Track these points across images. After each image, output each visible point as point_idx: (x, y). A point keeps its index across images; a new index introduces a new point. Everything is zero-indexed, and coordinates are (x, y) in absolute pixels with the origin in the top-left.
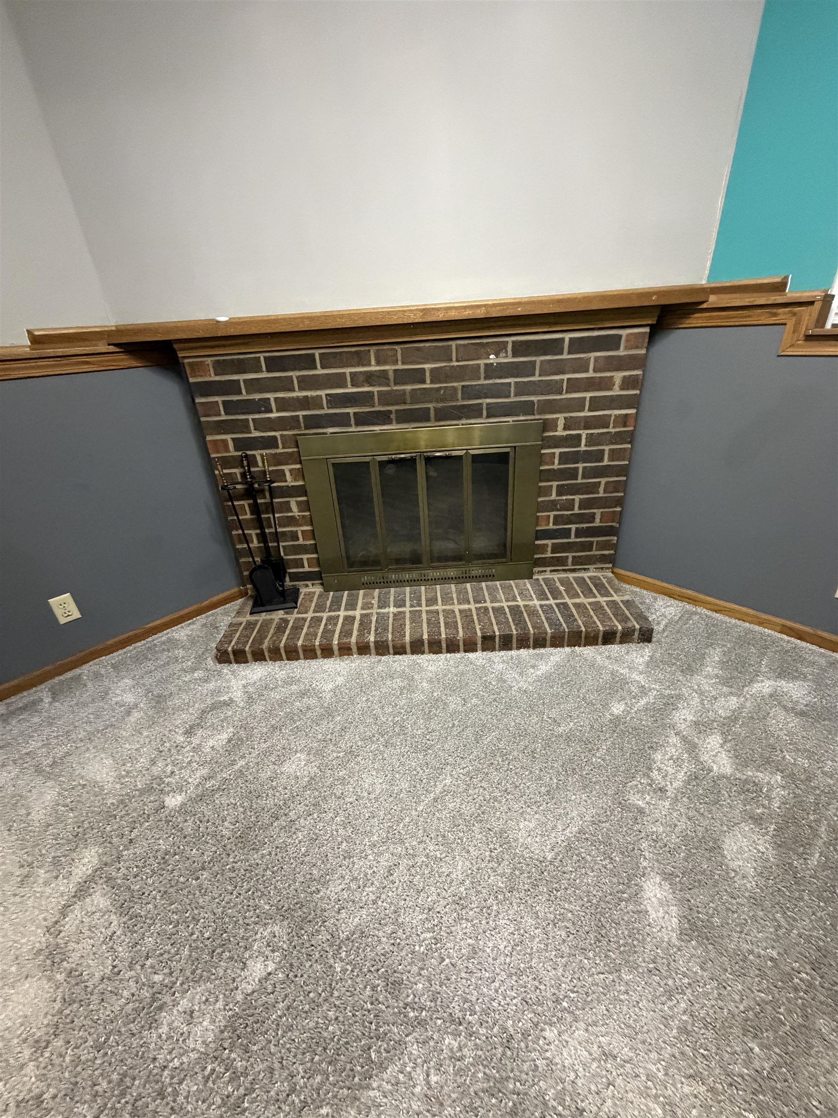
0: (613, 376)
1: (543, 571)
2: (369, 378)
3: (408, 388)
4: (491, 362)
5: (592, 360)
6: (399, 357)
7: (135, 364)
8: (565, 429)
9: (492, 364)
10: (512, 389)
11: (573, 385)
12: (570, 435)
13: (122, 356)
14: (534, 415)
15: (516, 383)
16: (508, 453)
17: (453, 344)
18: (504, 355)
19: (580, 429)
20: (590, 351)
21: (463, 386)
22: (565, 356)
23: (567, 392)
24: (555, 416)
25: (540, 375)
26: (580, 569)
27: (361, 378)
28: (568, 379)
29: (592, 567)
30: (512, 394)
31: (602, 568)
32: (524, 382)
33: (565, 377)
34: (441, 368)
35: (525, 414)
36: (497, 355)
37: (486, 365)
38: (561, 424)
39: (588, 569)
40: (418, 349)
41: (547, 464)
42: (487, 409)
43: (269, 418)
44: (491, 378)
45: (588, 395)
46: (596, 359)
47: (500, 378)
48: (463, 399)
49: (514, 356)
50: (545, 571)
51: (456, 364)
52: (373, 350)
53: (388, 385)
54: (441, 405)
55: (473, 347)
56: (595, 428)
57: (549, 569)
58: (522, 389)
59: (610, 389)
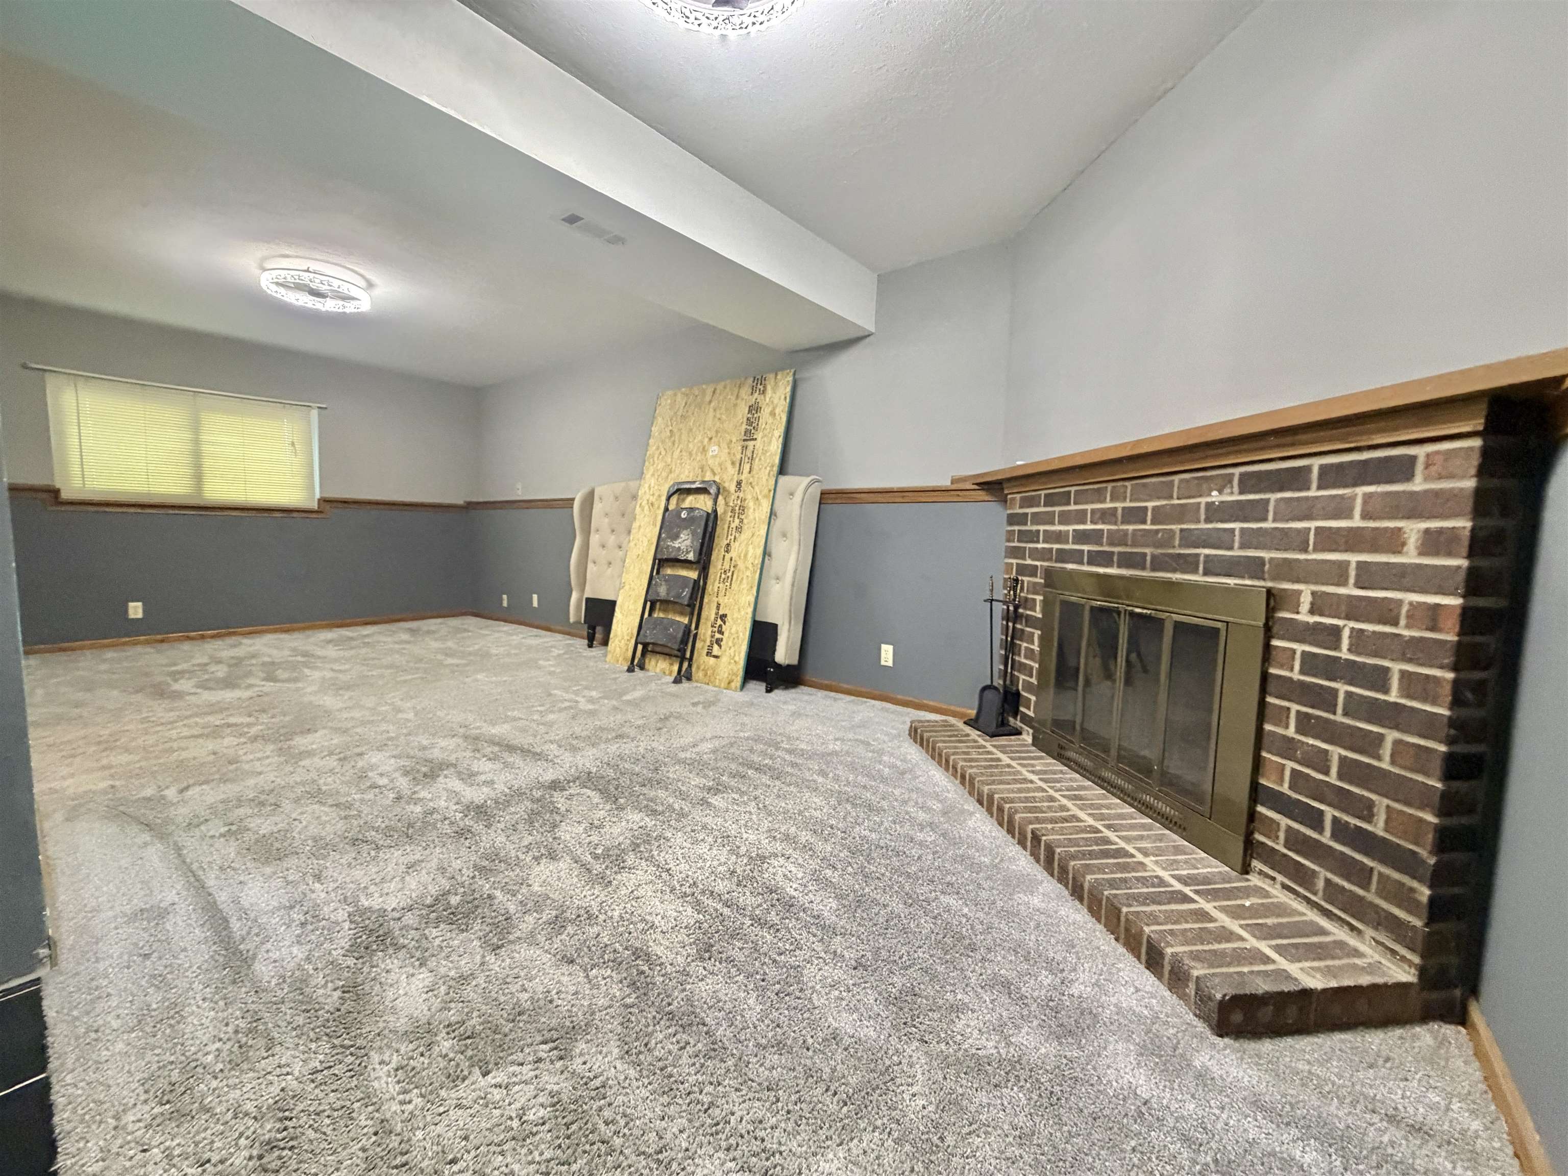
0: (1400, 529)
1: (1267, 876)
2: (1106, 516)
3: (1131, 527)
4: (1214, 499)
5: (1359, 502)
6: (1128, 495)
7: (987, 498)
8: (1312, 612)
9: (1213, 503)
10: (1237, 538)
11: (1328, 540)
12: (1321, 623)
13: (980, 493)
14: (1264, 580)
15: (1242, 530)
16: (1217, 630)
17: (1176, 478)
18: (1229, 490)
19: (1339, 618)
20: (1355, 485)
21: (1182, 530)
22: (1313, 493)
23: (1315, 550)
24: (1296, 587)
25: (1274, 520)
26: (1340, 918)
27: (1098, 515)
28: (1317, 528)
29: (1369, 932)
30: (1236, 545)
31: (1393, 952)
32: (1253, 529)
33: (1313, 525)
34: (1163, 506)
35: (1252, 577)
36: (1220, 492)
37: (1208, 504)
38: (1306, 601)
39: (1359, 932)
40: (1144, 485)
41: (1281, 667)
42: (1205, 562)
43: (1037, 548)
44: (1211, 522)
45: (1354, 558)
46: (1367, 497)
47: (1222, 521)
48: (1180, 546)
49: (1241, 492)
50: (1273, 879)
51: (1176, 502)
52: (1110, 486)
53: (1115, 523)
54: (1160, 551)
55: (1196, 482)
56: (1368, 620)
57: (1280, 878)
58: (1250, 539)
59: (1398, 552)
